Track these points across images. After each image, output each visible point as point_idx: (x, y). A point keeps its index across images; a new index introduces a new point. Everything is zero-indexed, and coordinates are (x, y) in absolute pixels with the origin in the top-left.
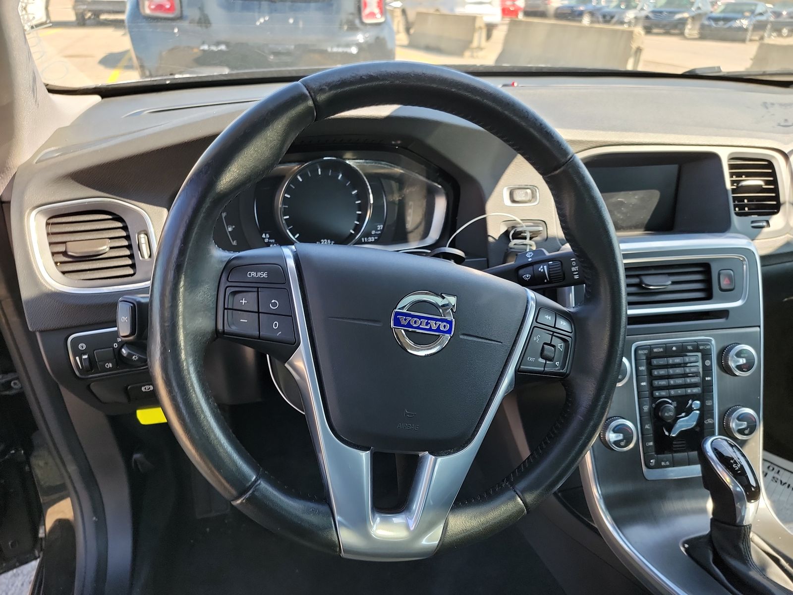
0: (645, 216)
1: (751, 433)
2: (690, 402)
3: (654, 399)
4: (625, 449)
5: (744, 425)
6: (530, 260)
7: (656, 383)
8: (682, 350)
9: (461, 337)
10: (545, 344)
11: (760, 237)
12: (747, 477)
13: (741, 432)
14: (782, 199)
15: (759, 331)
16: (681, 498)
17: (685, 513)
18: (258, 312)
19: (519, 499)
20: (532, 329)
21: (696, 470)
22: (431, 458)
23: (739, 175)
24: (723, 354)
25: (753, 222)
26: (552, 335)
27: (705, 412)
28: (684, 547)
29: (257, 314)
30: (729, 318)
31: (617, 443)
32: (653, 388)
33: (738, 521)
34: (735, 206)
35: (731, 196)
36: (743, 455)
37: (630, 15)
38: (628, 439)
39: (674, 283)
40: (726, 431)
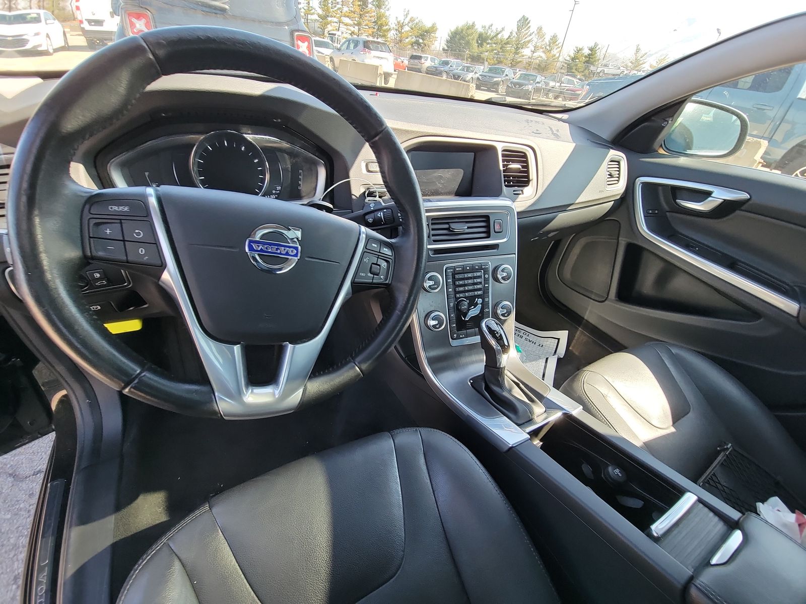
0: (455, 186)
1: (508, 315)
2: (477, 299)
3: (457, 298)
4: (440, 329)
5: (505, 311)
6: (372, 208)
7: (457, 289)
8: (473, 269)
9: (307, 259)
10: (373, 264)
11: (518, 200)
12: (503, 341)
13: (503, 315)
14: (531, 178)
15: (515, 257)
16: (470, 355)
17: (473, 363)
18: (124, 241)
19: (357, 368)
20: (363, 253)
21: (477, 339)
22: (290, 346)
23: (508, 161)
24: (495, 270)
25: (514, 191)
26: (378, 258)
27: (484, 305)
28: (470, 382)
29: (122, 242)
30: (499, 249)
31: (434, 326)
32: (456, 292)
33: (498, 365)
34: (505, 181)
35: (503, 174)
36: (502, 329)
37: (470, 76)
38: (440, 324)
39: (468, 228)
40: (495, 316)
